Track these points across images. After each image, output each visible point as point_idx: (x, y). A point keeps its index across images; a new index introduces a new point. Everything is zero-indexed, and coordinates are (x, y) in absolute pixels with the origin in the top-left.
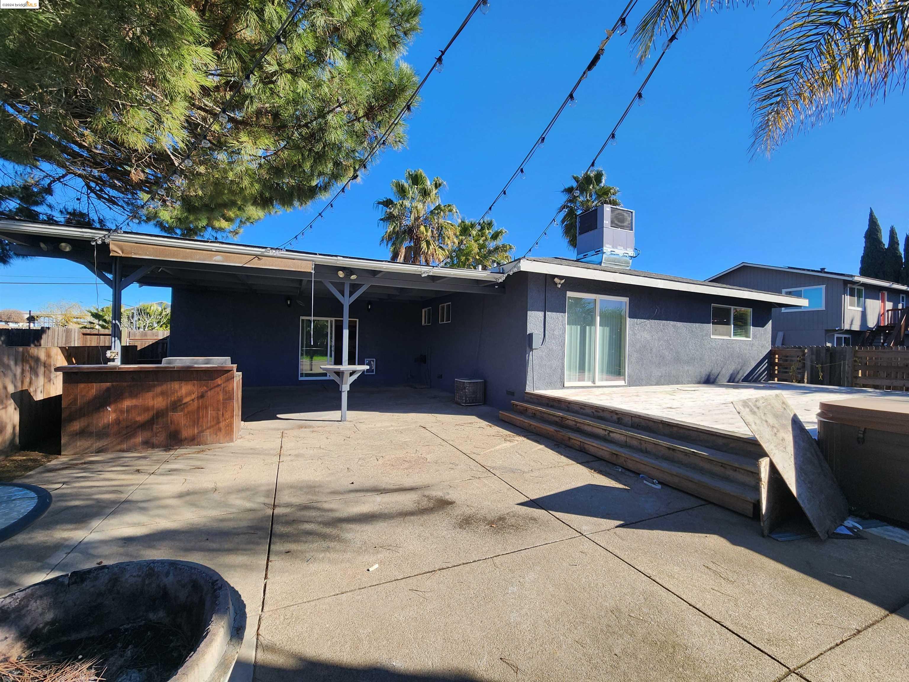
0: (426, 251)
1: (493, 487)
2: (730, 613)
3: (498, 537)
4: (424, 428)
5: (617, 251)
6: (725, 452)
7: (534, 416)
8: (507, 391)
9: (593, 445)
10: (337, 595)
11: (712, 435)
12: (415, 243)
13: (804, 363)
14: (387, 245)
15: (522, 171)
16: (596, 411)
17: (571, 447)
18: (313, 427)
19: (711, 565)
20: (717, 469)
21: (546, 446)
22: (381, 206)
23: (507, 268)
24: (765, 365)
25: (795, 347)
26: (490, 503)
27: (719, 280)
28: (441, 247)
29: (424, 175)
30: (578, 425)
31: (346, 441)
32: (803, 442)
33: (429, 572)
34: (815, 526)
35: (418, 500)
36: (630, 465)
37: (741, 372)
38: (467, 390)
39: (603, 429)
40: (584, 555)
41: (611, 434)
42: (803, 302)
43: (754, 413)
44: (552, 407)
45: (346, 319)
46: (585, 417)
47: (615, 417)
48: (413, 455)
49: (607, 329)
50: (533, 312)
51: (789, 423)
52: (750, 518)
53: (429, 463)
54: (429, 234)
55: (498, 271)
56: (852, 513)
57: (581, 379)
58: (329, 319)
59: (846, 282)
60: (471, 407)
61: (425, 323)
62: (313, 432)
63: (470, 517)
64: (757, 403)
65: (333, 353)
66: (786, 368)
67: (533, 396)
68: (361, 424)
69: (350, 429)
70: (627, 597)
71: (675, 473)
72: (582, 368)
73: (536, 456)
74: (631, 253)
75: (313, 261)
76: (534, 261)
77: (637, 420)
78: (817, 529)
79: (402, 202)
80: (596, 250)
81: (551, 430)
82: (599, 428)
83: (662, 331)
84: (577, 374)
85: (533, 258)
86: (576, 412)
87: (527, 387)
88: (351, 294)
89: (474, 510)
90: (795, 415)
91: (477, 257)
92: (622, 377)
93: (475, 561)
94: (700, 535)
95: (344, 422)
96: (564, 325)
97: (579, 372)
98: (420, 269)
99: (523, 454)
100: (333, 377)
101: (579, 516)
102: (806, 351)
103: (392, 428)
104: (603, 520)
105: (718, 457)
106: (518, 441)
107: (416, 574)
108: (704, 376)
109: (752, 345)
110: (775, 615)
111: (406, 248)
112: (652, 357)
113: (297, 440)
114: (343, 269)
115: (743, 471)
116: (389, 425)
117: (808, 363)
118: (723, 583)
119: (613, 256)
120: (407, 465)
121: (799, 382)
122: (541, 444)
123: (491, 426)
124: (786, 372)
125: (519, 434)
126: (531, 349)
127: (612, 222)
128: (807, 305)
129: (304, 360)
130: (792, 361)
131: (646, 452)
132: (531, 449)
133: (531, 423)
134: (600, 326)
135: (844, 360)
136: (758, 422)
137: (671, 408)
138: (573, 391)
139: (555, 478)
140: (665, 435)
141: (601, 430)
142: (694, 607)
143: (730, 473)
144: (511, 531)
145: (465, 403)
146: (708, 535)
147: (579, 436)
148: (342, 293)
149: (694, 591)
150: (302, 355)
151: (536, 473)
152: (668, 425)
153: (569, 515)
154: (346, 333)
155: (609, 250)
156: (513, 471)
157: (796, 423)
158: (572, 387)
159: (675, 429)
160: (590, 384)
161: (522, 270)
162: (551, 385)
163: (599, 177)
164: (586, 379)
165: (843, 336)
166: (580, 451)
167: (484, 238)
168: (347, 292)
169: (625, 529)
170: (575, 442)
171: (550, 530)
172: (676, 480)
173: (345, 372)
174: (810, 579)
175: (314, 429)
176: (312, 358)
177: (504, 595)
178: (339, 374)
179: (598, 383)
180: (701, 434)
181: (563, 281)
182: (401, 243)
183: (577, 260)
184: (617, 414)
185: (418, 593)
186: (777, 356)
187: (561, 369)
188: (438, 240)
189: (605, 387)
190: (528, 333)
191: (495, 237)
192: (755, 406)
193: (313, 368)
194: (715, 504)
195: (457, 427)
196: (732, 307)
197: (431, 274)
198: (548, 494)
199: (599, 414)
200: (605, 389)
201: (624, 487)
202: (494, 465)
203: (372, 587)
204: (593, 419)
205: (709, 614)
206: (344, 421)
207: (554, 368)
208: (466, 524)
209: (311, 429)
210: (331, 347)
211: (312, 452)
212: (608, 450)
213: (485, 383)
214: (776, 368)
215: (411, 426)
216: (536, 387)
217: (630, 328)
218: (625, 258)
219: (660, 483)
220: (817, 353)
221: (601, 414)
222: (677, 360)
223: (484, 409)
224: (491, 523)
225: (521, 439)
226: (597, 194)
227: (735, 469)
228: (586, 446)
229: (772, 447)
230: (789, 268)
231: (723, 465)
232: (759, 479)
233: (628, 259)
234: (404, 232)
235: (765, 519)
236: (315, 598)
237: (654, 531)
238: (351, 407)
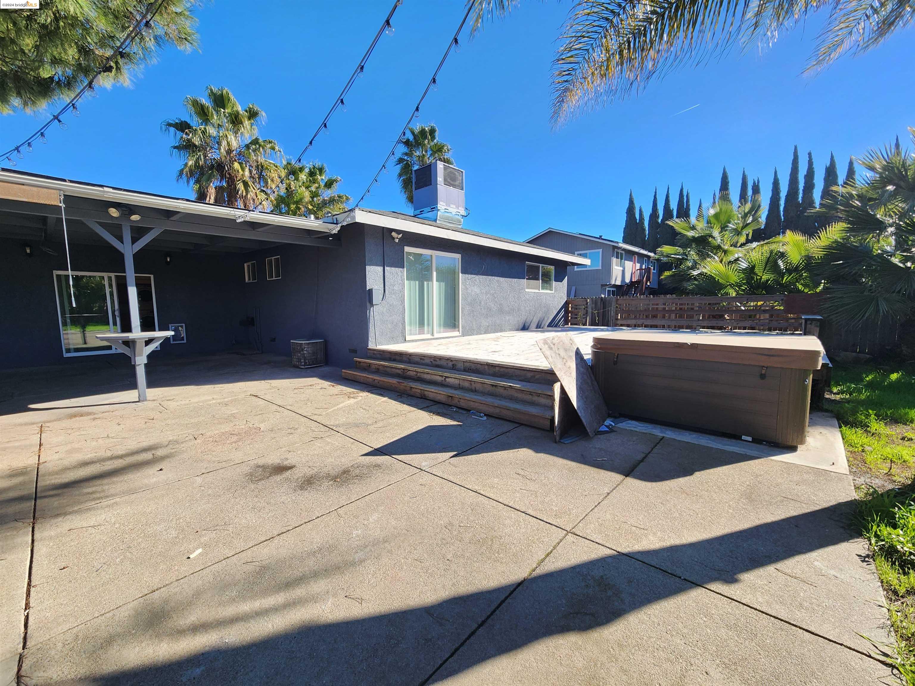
0: (244, 194)
1: (337, 444)
2: (532, 503)
3: (342, 489)
4: (256, 396)
5: (450, 210)
6: (533, 382)
7: (378, 371)
8: (349, 350)
9: (432, 391)
10: (146, 595)
11: (524, 370)
12: (228, 183)
13: (587, 310)
14: (188, 182)
15: (342, 102)
16: (435, 360)
17: (412, 396)
18: (94, 414)
19: (520, 472)
20: (528, 397)
21: (390, 398)
22: (172, 129)
23: (340, 218)
24: (562, 313)
25: (582, 298)
26: (333, 460)
27: (534, 242)
28: (263, 191)
29: (232, 97)
30: (418, 374)
31: (148, 424)
32: (582, 368)
33: (267, 540)
34: (587, 429)
35: (250, 473)
36: (463, 404)
37: (546, 319)
38: (305, 352)
39: (440, 376)
40: (423, 487)
41: (447, 379)
42: (587, 262)
43: (551, 349)
44: (394, 360)
45: (130, 274)
46: (425, 367)
47: (450, 364)
48: (243, 427)
49: (443, 284)
50: (372, 267)
51: (573, 355)
52: (548, 431)
53: (263, 432)
54: (247, 173)
55: (332, 222)
56: (609, 416)
57: (421, 332)
58: (105, 275)
59: (614, 247)
60: (310, 369)
61: (249, 279)
62: (94, 419)
63: (312, 477)
64: (553, 341)
65: (118, 319)
66: (576, 315)
67: (375, 352)
68: (169, 402)
69: (153, 409)
70: (457, 512)
71: (496, 405)
72: (421, 323)
73: (380, 408)
74: (463, 212)
75: (60, 190)
76: (370, 212)
77: (467, 365)
78: (588, 431)
79: (205, 128)
80: (432, 207)
81: (394, 382)
82: (436, 375)
83: (488, 286)
84: (417, 329)
85: (369, 210)
86: (416, 363)
87: (370, 343)
88: (134, 241)
89: (316, 470)
90: (578, 348)
91: (310, 207)
92: (457, 329)
93: (318, 517)
94: (514, 450)
95: (145, 403)
96: (403, 280)
97: (419, 327)
98: (233, 212)
99: (367, 408)
100: (122, 350)
101: (419, 455)
102: (588, 300)
103: (214, 401)
104: (439, 454)
105: (528, 387)
106: (362, 397)
107: (250, 546)
108: (521, 324)
109: (554, 297)
110: (560, 497)
111: (216, 188)
112: (481, 309)
113: (69, 432)
114: (117, 205)
115: (544, 396)
116: (210, 398)
117: (590, 310)
118: (528, 483)
119: (446, 214)
120: (235, 438)
121: (584, 325)
122: (384, 396)
123: (333, 386)
124: (576, 318)
125: (363, 390)
126: (372, 305)
127: (445, 180)
128: (590, 264)
129: (69, 332)
130: (580, 309)
131: (475, 391)
132: (375, 402)
133: (375, 378)
134: (437, 281)
135: (611, 306)
136: (553, 355)
137: (495, 352)
138: (414, 344)
139: (397, 426)
140: (489, 375)
141: (439, 377)
142: (507, 506)
143: (535, 398)
144: (355, 481)
145: (304, 366)
146: (519, 450)
147: (419, 384)
148: (120, 239)
149: (508, 494)
150: (65, 324)
151: (380, 424)
152: (492, 366)
153: (410, 455)
154: (133, 292)
155: (443, 208)
156: (357, 426)
157: (578, 354)
158: (413, 341)
159: (497, 369)
160: (429, 336)
161: (357, 221)
162: (393, 340)
163: (432, 131)
164: (426, 332)
165: (611, 289)
166: (421, 398)
167: (317, 185)
168: (127, 236)
169: (458, 458)
170: (416, 390)
171: (393, 473)
172: (497, 410)
173: (138, 341)
174: (583, 466)
175: (96, 416)
176: (84, 327)
177: (349, 540)
178: (128, 343)
179: (436, 335)
180: (516, 371)
181: (401, 235)
182: (209, 180)
183: (415, 216)
184: (452, 361)
185: (254, 564)
186: (570, 305)
187: (402, 324)
188: (259, 183)
189: (443, 338)
190: (368, 288)
191: (329, 184)
192: (552, 343)
193: (88, 340)
194: (526, 425)
195: (296, 391)
196: (541, 265)
197: (248, 219)
198: (392, 441)
199: (437, 363)
200: (442, 340)
201: (458, 423)
202: (337, 422)
203: (195, 574)
204: (432, 368)
205: (518, 508)
206: (143, 401)
207: (395, 323)
208: (308, 484)
209: (92, 417)
210: (113, 312)
211: (94, 443)
212: (444, 393)
213: (326, 343)
214: (570, 315)
215: (239, 396)
216: (379, 343)
217: (462, 283)
218: (457, 217)
219: (485, 415)
220: (595, 302)
221: (438, 363)
222: (501, 311)
223: (326, 369)
224: (334, 479)
225: (365, 394)
226: (432, 150)
227: (539, 395)
228: (426, 393)
229: (562, 374)
230: (580, 234)
231: (531, 393)
232: (554, 400)
233: (460, 218)
234: (212, 167)
235: (557, 429)
236: (112, 608)
237: (480, 455)
238: (152, 383)
